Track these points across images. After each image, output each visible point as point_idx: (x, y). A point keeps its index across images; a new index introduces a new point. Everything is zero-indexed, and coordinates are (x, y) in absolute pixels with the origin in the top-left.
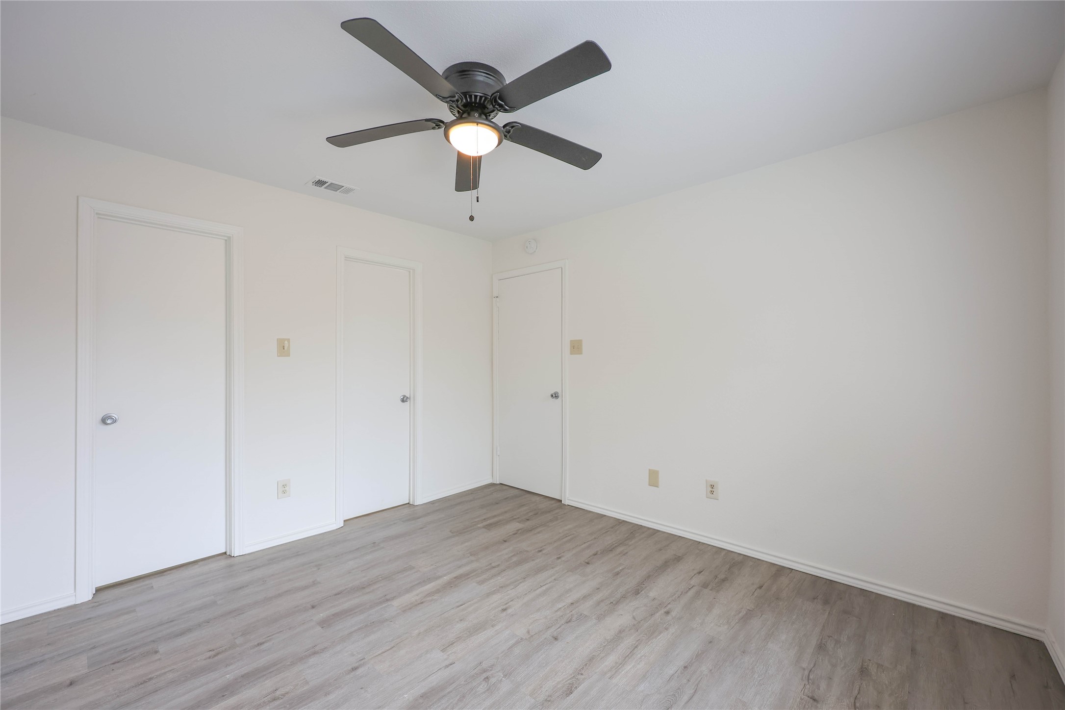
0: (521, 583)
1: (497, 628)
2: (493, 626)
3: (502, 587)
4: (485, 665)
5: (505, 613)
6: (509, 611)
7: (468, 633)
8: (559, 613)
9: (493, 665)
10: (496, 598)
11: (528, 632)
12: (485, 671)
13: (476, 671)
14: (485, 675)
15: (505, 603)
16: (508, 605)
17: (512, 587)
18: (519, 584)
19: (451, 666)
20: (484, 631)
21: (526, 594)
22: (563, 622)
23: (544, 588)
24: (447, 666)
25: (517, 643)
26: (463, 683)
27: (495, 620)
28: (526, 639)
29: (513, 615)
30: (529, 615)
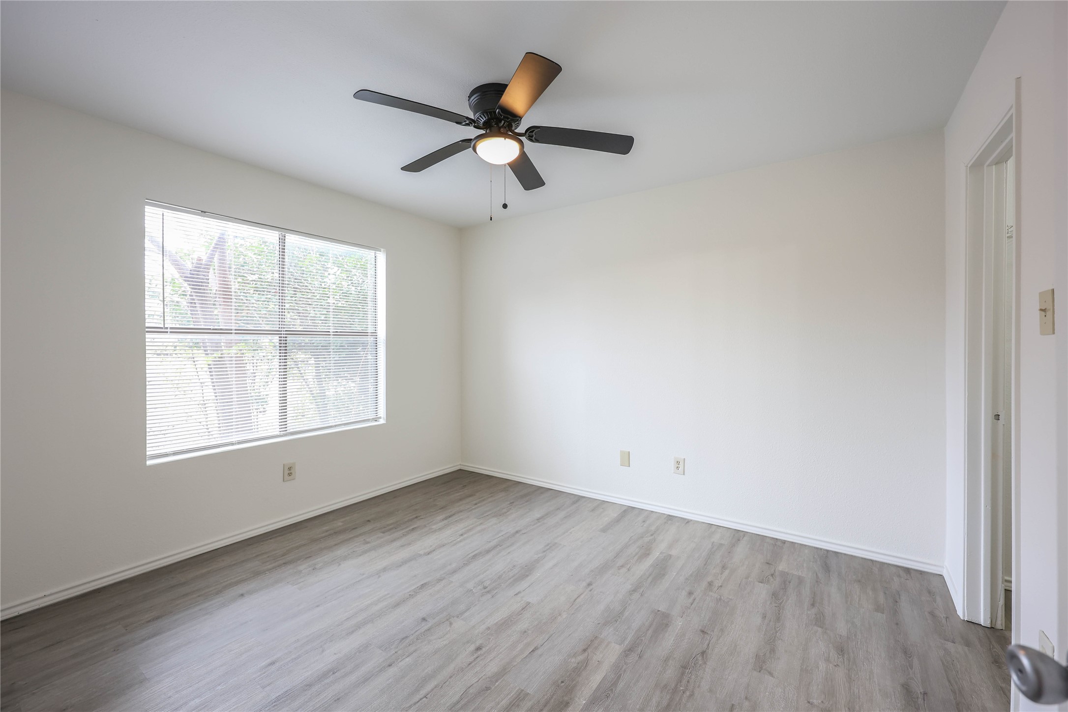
0: (458, 702)
1: (483, 627)
2: (488, 628)
3: (488, 689)
4: (489, 596)
5: (478, 644)
6: (472, 647)
7: (512, 619)
8: (412, 648)
9: (482, 596)
10: (493, 668)
11: (451, 624)
12: (488, 592)
13: (495, 592)
14: (487, 590)
15: (479, 659)
16: (475, 656)
17: (471, 691)
18: (461, 699)
19: (516, 593)
20: (497, 623)
21: (451, 677)
22: (412, 637)
23: (423, 692)
24: (519, 592)
25: (462, 613)
26: (502, 585)
27: (487, 634)
28: (453, 617)
29: (468, 642)
30: (449, 643)
